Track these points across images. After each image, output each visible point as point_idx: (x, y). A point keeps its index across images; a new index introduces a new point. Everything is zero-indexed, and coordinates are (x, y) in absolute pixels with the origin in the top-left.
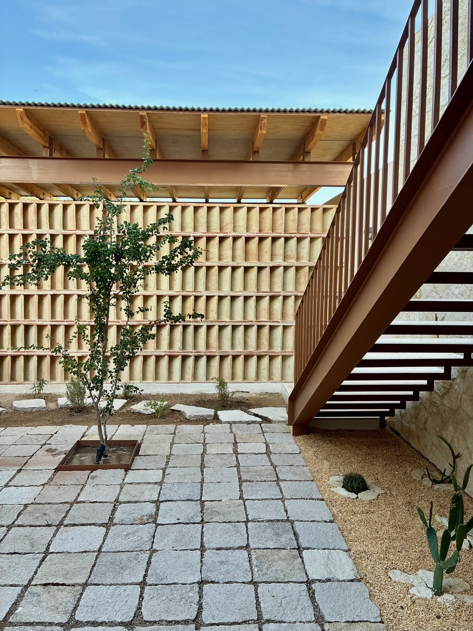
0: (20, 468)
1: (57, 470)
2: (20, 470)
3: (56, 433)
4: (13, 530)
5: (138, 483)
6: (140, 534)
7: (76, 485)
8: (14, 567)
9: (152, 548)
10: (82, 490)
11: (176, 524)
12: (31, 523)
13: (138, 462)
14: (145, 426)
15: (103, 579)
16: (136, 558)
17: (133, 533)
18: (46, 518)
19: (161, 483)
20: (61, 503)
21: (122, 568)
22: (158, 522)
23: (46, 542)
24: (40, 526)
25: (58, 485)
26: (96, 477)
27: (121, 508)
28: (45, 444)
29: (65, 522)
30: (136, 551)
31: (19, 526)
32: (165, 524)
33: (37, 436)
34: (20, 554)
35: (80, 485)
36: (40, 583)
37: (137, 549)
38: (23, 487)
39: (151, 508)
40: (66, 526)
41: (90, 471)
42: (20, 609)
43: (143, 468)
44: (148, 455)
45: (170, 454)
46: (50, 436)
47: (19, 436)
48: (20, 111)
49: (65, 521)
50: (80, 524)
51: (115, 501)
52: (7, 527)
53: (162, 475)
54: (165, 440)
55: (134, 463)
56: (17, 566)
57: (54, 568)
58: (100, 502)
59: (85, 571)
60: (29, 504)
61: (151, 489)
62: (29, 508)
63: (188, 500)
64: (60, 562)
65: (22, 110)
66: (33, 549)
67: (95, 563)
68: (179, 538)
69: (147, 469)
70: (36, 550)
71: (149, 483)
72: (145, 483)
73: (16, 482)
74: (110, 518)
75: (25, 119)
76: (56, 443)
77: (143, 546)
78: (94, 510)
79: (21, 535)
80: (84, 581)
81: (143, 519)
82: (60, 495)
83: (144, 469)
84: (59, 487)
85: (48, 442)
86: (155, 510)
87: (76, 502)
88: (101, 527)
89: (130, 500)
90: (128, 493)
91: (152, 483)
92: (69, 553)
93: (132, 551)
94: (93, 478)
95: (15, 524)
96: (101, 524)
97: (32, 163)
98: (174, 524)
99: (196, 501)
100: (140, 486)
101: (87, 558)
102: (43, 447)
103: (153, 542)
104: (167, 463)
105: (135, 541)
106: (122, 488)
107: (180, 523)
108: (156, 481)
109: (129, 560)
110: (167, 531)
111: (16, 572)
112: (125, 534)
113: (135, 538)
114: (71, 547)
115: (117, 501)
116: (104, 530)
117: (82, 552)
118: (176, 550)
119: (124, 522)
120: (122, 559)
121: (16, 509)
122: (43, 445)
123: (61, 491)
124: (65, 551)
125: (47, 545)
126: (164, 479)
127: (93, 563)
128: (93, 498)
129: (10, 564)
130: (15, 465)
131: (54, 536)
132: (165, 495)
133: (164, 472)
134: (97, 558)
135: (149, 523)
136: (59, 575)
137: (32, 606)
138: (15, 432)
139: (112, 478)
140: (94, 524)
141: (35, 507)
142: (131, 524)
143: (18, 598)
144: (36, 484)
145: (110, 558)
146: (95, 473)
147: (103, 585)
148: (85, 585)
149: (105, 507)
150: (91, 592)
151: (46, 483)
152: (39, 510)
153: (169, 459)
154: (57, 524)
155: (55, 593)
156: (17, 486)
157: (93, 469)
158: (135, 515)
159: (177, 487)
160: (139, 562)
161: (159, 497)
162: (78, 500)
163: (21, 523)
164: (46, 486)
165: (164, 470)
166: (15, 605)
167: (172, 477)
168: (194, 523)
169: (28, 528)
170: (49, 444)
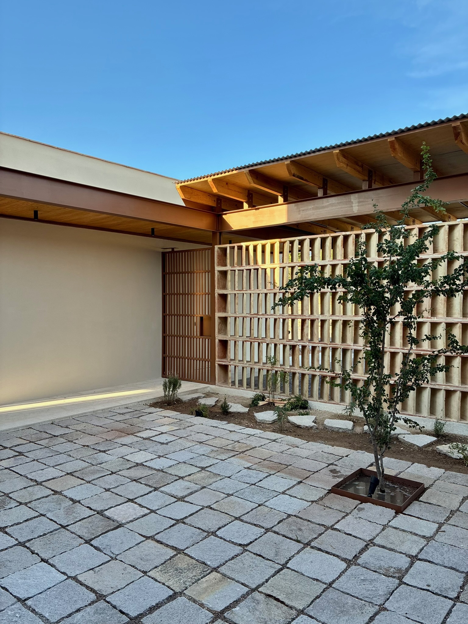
0: (301, 480)
1: (330, 492)
2: (301, 482)
3: (347, 456)
4: (269, 534)
5: (404, 531)
6: (378, 585)
7: (341, 511)
8: (253, 568)
9: (384, 604)
10: (343, 517)
11: (424, 590)
12: (284, 533)
13: (415, 508)
14: (443, 470)
15: (319, 614)
16: (361, 608)
17: (371, 581)
18: (299, 533)
19: (428, 539)
20: (319, 524)
21: (342, 612)
22: (404, 580)
23: (289, 555)
24: (291, 539)
25: (325, 506)
26: (363, 509)
27: (372, 550)
28: (332, 464)
29: (313, 544)
30: (365, 601)
31: (275, 532)
32: (411, 586)
33: (329, 455)
34: (263, 558)
35: (344, 512)
36: (265, 592)
37: (366, 599)
38: (296, 498)
39: (404, 562)
40: (312, 547)
41: (360, 502)
42: (238, 608)
43: (417, 516)
44: (430, 504)
45: (458, 510)
46: (341, 457)
47: (315, 452)
48: (336, 153)
49: (313, 542)
50: (325, 551)
51: (370, 540)
52: (266, 529)
53: (435, 530)
54: (459, 491)
55: (409, 507)
56: (255, 568)
57: (283, 583)
58: (354, 536)
59: (308, 599)
60: (293, 516)
61: (415, 541)
62: (290, 519)
63: (452, 568)
64: (291, 579)
65: (338, 151)
66: (276, 558)
67: (321, 595)
68: (418, 607)
69: (421, 519)
70: (277, 560)
71: (416, 535)
72: (411, 532)
73: (292, 492)
74: (356, 555)
75: (342, 158)
76: (342, 466)
77: (374, 599)
78: (344, 542)
79: (272, 541)
80: (301, 608)
81: (389, 570)
82: (321, 516)
83: (417, 518)
84: (325, 508)
85: (335, 463)
86: (407, 565)
87: (332, 528)
88: (343, 562)
89: (385, 545)
90: (387, 537)
91: (420, 536)
92: (302, 574)
93: (361, 600)
94: (360, 510)
95: (273, 529)
96: (344, 558)
97: (354, 198)
98: (421, 589)
99: (462, 572)
100: (404, 534)
101: (316, 586)
102: (329, 467)
103: (388, 599)
104: (449, 518)
105: (368, 590)
106: (383, 530)
107: (428, 590)
108: (424, 535)
109: (353, 607)
110: (409, 594)
111: (252, 573)
112: (362, 578)
113: (370, 587)
114: (306, 570)
115: (371, 541)
116: (344, 565)
117: (314, 579)
118: (409, 618)
119: (367, 566)
120: (347, 603)
121: (280, 516)
122: (329, 465)
123: (323, 513)
124: (300, 571)
125: (288, 558)
126: (435, 535)
127: (319, 594)
128: (350, 529)
129: (251, 564)
130: (298, 477)
131: (298, 552)
132: (427, 553)
133: (439, 528)
134: (324, 591)
135: (394, 577)
136: (284, 592)
137: (248, 610)
138: (313, 447)
139: (378, 516)
140: (338, 556)
141: (295, 520)
142: (374, 571)
143: (241, 597)
144: (307, 499)
145: (336, 596)
146: (364, 505)
147: (317, 620)
148: (301, 612)
149: (356, 543)
150: (302, 622)
151: (316, 501)
152: (297, 524)
153: (453, 515)
154: (306, 542)
155: (272, 607)
156: (291, 496)
157: (363, 500)
158: (382, 563)
159: (446, 549)
160: (362, 613)
161: (418, 553)
162: (335, 527)
163: (277, 530)
164: (314, 504)
165: (441, 525)
166: (236, 603)
167: (446, 536)
168: (446, 597)
169: (281, 537)
170: (336, 465)
